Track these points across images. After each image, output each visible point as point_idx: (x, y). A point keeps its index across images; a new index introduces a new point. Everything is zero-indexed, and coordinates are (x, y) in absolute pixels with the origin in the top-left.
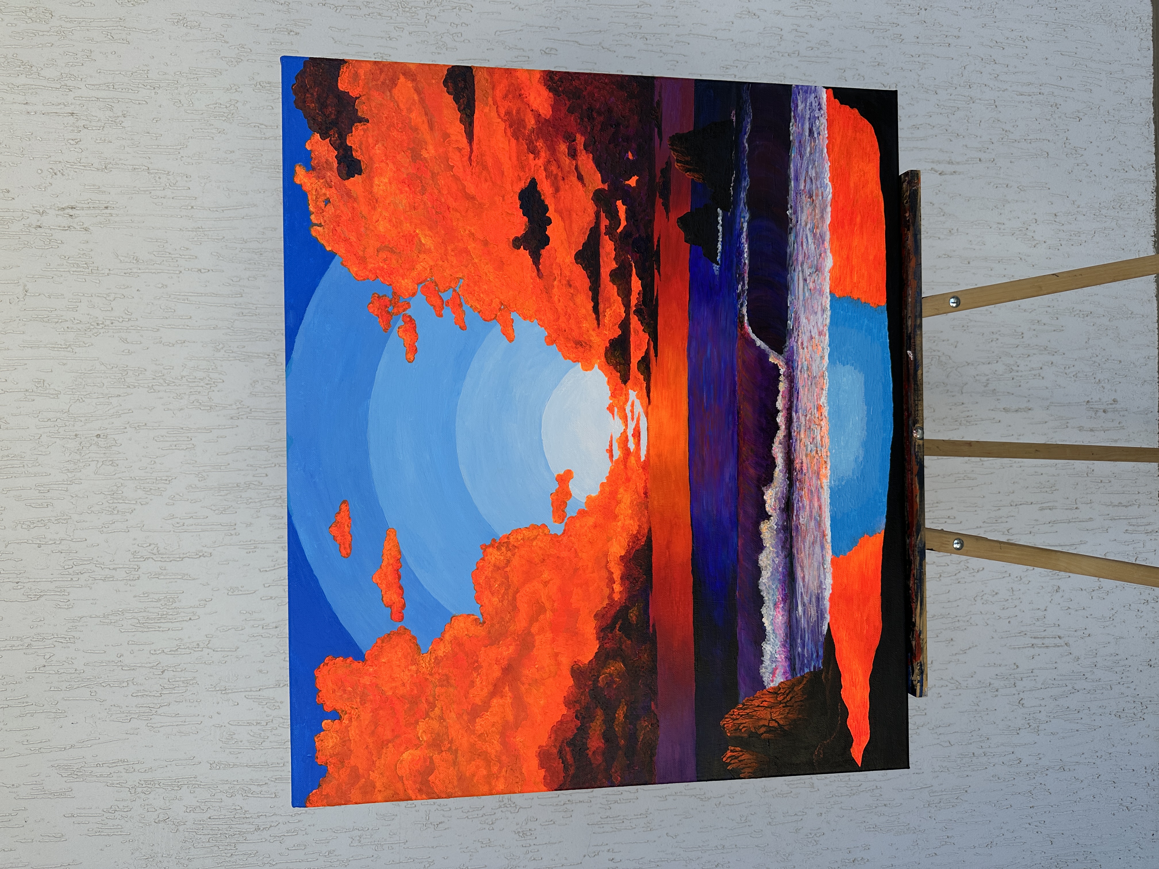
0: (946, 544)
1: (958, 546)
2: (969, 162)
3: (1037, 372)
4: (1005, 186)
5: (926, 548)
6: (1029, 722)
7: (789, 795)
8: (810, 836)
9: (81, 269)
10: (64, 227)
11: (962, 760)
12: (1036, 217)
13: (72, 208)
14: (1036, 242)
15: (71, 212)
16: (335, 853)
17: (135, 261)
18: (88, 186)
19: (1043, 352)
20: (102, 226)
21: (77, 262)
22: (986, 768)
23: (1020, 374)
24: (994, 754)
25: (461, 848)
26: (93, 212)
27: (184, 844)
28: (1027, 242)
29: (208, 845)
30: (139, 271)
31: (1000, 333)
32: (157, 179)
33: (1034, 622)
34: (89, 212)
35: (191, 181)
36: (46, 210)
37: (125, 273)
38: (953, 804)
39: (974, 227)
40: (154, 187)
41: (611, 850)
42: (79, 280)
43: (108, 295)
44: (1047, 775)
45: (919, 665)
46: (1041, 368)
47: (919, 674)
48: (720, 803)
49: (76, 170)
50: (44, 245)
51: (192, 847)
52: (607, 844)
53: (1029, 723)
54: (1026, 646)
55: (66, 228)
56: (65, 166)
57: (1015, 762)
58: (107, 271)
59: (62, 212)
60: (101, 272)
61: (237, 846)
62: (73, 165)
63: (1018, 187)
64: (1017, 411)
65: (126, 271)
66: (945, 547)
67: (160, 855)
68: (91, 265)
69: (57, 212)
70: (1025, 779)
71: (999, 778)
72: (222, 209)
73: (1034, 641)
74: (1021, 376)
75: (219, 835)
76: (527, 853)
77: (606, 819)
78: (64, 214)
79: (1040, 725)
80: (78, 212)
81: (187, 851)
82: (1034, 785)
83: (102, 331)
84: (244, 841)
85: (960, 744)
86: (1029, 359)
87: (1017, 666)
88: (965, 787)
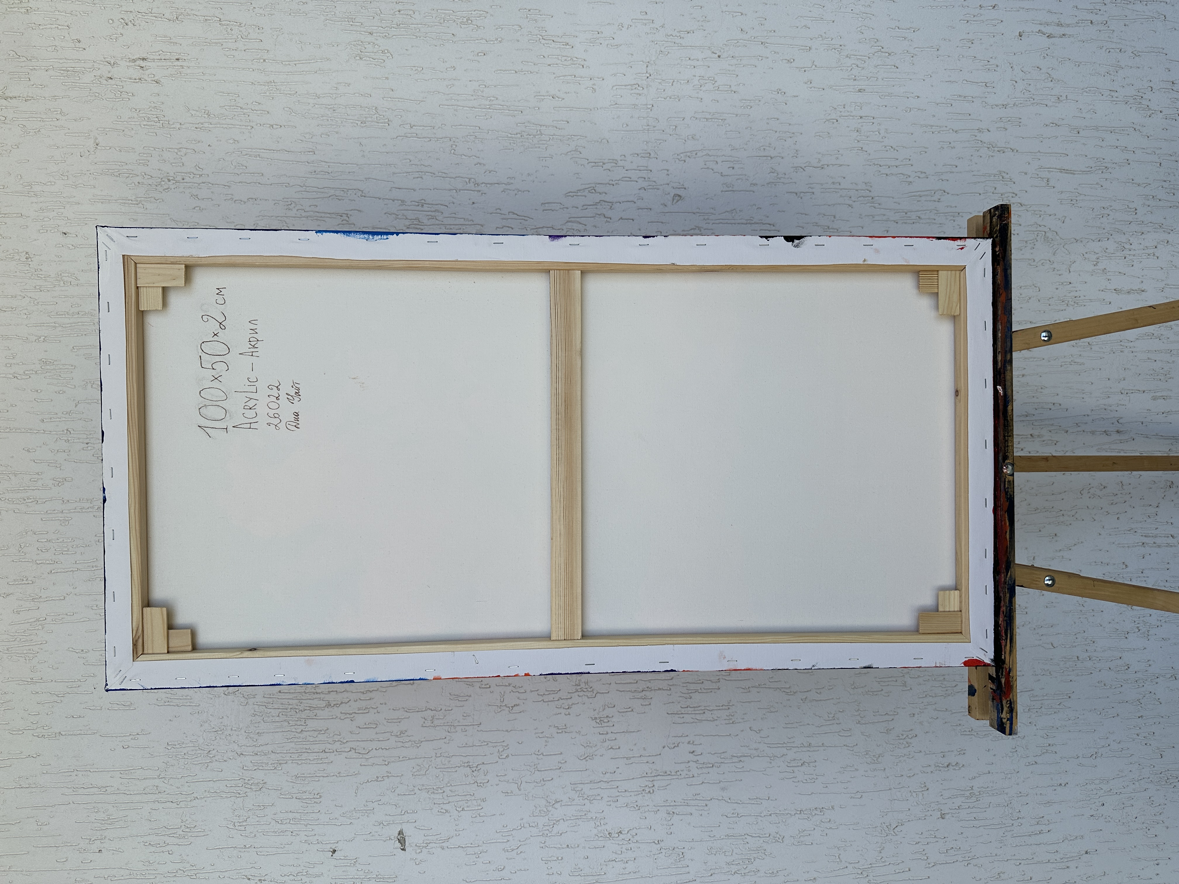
0: (1037, 581)
1: (1050, 582)
2: (1079, 25)
3: (1151, 251)
4: (1118, 50)
5: (1016, 584)
6: (1138, 625)
7: (879, 693)
8: (901, 737)
9: (152, 123)
10: (135, 79)
11: (1066, 663)
12: (1151, 84)
13: (144, 59)
14: (1152, 112)
15: (142, 63)
16: (406, 734)
17: (206, 116)
18: (159, 37)
19: (1159, 230)
20: (173, 79)
21: (148, 115)
22: (1091, 673)
23: (1132, 252)
24: (1100, 658)
25: (536, 733)
26: (164, 64)
27: (254, 718)
28: (1142, 112)
29: (277, 719)
30: (210, 126)
31: (1111, 208)
32: (229, 30)
33: (1145, 519)
34: (159, 64)
35: (263, 33)
36: (117, 61)
37: (196, 128)
38: (1055, 710)
39: (1085, 94)
40: (226, 39)
41: (691, 742)
42: (150, 134)
43: (179, 149)
44: (1157, 683)
45: (1008, 702)
46: (1156, 247)
47: (1008, 712)
48: (806, 698)
49: (147, 21)
50: (115, 97)
51: (262, 721)
52: (687, 736)
53: (1138, 627)
54: (1136, 544)
55: (138, 81)
56: (136, 16)
57: (1123, 668)
58: (178, 126)
59: (133, 64)
60: (172, 126)
61: (308, 722)
62: (144, 16)
63: (1132, 52)
64: (1128, 292)
65: (197, 126)
66: (1036, 584)
67: (230, 728)
68: (162, 119)
69: (128, 64)
70: (1133, 686)
71: (1105, 685)
72: (296, 62)
73: (1145, 540)
74: (1134, 255)
75: (289, 710)
76: (604, 741)
77: (686, 709)
78: (135, 65)
79: (1150, 629)
80: (148, 64)
81: (257, 725)
82: (1144, 693)
83: (173, 187)
84: (315, 717)
85: (1063, 646)
86: (1143, 236)
87: (1126, 565)
88: (1068, 692)
